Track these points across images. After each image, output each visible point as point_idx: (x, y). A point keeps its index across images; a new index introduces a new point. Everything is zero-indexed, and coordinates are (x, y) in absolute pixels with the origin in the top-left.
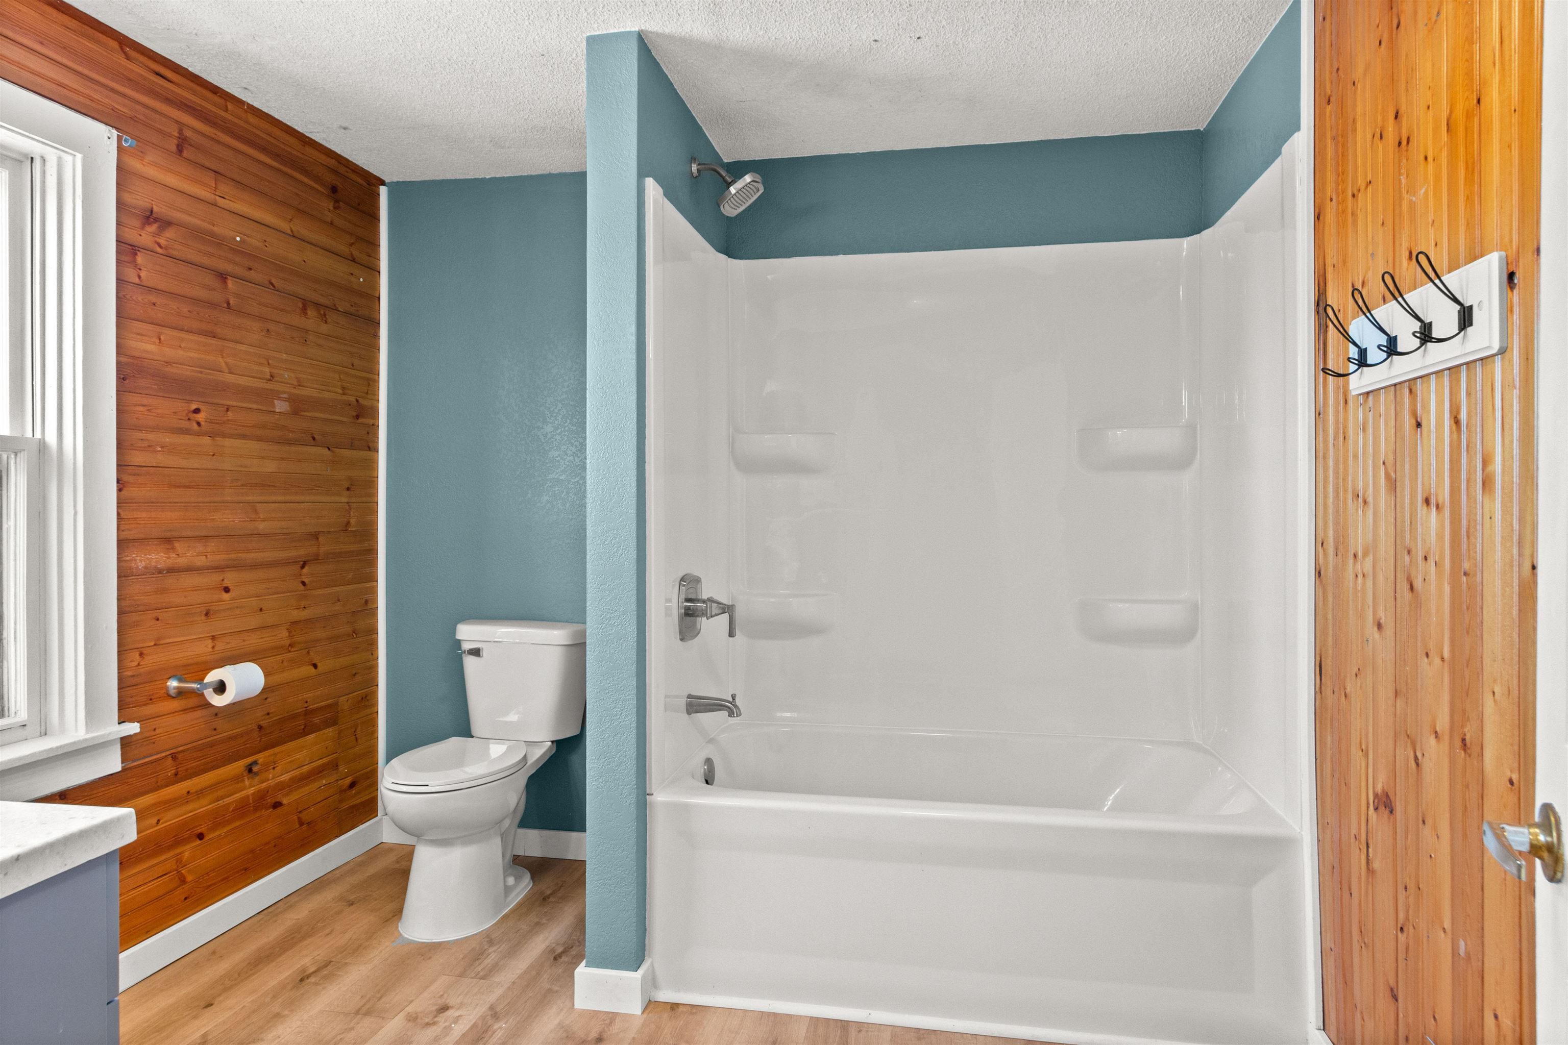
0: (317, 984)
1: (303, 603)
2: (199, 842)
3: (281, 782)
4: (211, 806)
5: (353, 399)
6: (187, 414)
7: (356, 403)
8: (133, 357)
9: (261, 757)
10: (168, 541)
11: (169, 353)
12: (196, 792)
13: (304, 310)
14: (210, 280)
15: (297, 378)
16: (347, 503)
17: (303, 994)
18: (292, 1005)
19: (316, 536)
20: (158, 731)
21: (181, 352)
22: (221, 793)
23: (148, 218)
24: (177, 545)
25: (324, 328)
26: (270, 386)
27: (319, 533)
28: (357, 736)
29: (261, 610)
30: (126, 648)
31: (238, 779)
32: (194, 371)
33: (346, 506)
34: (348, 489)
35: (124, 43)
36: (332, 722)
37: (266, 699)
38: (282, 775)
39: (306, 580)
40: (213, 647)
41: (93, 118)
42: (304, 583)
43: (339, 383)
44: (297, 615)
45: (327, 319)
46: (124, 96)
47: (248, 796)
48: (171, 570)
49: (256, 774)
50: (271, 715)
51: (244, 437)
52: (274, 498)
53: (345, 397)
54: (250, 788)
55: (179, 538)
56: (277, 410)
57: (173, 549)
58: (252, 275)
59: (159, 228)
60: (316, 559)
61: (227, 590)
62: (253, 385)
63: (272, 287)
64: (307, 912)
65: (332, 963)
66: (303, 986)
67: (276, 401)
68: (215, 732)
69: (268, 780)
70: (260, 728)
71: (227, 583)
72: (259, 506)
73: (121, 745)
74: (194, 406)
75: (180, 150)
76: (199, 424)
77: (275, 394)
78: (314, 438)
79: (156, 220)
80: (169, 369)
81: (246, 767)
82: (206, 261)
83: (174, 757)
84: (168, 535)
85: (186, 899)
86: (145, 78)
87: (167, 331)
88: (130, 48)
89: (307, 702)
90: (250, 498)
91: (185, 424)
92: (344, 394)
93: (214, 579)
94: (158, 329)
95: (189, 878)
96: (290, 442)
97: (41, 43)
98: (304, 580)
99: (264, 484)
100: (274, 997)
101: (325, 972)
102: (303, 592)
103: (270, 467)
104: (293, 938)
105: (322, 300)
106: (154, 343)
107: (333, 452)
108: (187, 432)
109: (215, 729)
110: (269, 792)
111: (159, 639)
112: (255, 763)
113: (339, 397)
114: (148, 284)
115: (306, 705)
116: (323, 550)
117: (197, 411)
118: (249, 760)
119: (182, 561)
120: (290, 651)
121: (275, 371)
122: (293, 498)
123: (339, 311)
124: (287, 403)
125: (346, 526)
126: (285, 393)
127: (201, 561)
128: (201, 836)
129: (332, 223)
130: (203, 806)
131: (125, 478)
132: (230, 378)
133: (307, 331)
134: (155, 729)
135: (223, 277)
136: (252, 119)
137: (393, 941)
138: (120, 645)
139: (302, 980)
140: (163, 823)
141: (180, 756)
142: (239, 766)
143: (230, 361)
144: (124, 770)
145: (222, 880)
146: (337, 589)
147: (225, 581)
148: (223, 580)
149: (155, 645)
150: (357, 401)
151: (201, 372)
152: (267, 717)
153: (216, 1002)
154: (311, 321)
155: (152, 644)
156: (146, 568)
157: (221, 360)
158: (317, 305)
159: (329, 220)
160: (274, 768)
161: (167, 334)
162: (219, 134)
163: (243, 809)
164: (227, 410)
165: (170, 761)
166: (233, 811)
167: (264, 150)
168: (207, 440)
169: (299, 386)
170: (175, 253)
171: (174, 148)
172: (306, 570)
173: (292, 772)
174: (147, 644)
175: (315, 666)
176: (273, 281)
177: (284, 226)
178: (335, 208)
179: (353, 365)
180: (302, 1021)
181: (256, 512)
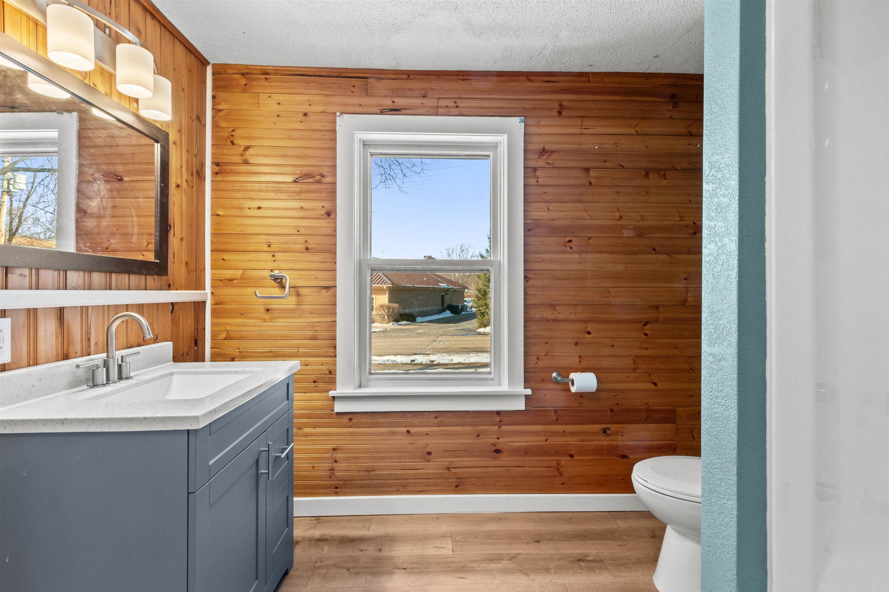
0: (582, 568)
1: (645, 346)
2: (570, 458)
3: (628, 445)
4: (579, 443)
5: (690, 223)
6: (564, 244)
7: (693, 225)
8: (534, 220)
9: (613, 427)
10: (553, 306)
11: (553, 215)
12: (569, 433)
13: (647, 175)
14: (578, 173)
15: (640, 215)
16: (685, 288)
17: (570, 568)
18: (559, 569)
19: (657, 307)
20: (546, 397)
21: (560, 213)
22: (584, 438)
23: (542, 153)
24: (558, 308)
25: (664, 182)
26: (620, 223)
27: (659, 306)
28: (694, 435)
29: (613, 346)
30: (530, 354)
31: (594, 433)
32: (569, 221)
33: (685, 290)
34: (686, 279)
35: (528, 76)
36: (672, 421)
37: (616, 395)
38: (628, 441)
39: (648, 333)
40: (580, 362)
41: (513, 116)
42: (646, 335)
43: (678, 214)
44: (639, 352)
45: (666, 177)
46: (529, 100)
47: (603, 445)
48: (554, 320)
49: (609, 435)
50: (619, 405)
51: (600, 252)
52: (622, 285)
53: (681, 223)
54: (604, 441)
55: (559, 305)
56: (625, 236)
57: (556, 310)
58: (607, 164)
59: (548, 155)
60: (656, 321)
61: (589, 333)
62: (606, 224)
63: (621, 168)
64: (628, 526)
65: (602, 563)
66: (575, 564)
67: (624, 231)
68: (580, 405)
69: (618, 441)
70: (612, 410)
71: (588, 329)
72: (611, 289)
73: (525, 398)
74: (567, 239)
75: (560, 113)
76: (571, 248)
77: (625, 227)
78: (654, 250)
79: (546, 152)
80: (554, 223)
81: (602, 429)
82: (575, 164)
83: (555, 411)
84: (553, 303)
85: (562, 484)
86: (540, 87)
87: (553, 204)
88: (532, 76)
89: (648, 404)
90: (604, 285)
91: (563, 248)
92: (682, 220)
93: (581, 326)
94: (548, 204)
95: (565, 474)
96: (634, 253)
97: (490, 94)
98: (645, 332)
99: (615, 277)
100: (560, 559)
101: (593, 565)
102: (646, 340)
103: (619, 267)
104: (606, 535)
105: (661, 166)
106: (545, 211)
107: (670, 256)
108: (564, 252)
109: (581, 404)
110: (618, 448)
111: (547, 352)
112: (609, 429)
113: (678, 223)
114: (543, 184)
115: (647, 406)
116: (661, 316)
117: (570, 241)
118: (605, 426)
119: (561, 316)
120: (634, 372)
121: (622, 214)
122: (636, 285)
123: (678, 170)
124: (632, 231)
125: (684, 302)
126: (630, 225)
127: (573, 317)
128: (571, 456)
129: (671, 118)
130: (573, 441)
131: (530, 276)
132: (593, 222)
133: (648, 187)
134: (545, 395)
135: (587, 170)
136: (606, 80)
137: (643, 576)
138: (525, 352)
139: (579, 560)
140: (549, 442)
141: (559, 412)
142: (597, 427)
143: (591, 213)
144: (526, 410)
145: (586, 484)
146: (676, 340)
147: (588, 328)
148: (586, 328)
149: (545, 355)
150: (694, 223)
151: (573, 222)
152: (617, 406)
153: (541, 543)
154: (653, 180)
155: (544, 354)
156: (540, 318)
157: (585, 213)
158: (658, 170)
159: (669, 116)
160: (622, 436)
161: (552, 206)
162: (584, 96)
163: (599, 451)
164: (589, 239)
165: (553, 413)
166: (592, 450)
167: (615, 93)
168: (576, 256)
169: (642, 220)
170: (556, 165)
171: (557, 114)
172: (646, 327)
173: (637, 442)
174: (542, 354)
175: (655, 384)
176: (622, 164)
177: (632, 131)
178: (674, 108)
179: (690, 201)
180: (551, 581)
181: (609, 292)
